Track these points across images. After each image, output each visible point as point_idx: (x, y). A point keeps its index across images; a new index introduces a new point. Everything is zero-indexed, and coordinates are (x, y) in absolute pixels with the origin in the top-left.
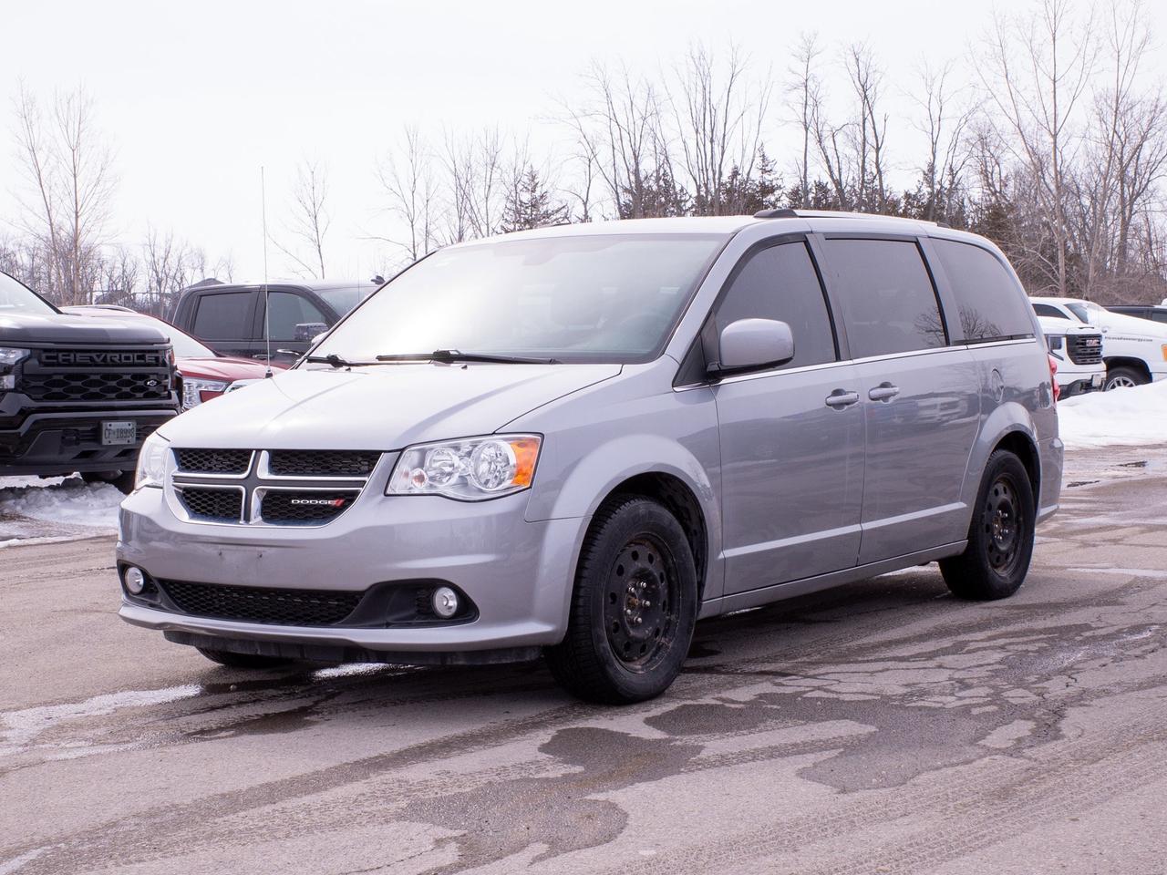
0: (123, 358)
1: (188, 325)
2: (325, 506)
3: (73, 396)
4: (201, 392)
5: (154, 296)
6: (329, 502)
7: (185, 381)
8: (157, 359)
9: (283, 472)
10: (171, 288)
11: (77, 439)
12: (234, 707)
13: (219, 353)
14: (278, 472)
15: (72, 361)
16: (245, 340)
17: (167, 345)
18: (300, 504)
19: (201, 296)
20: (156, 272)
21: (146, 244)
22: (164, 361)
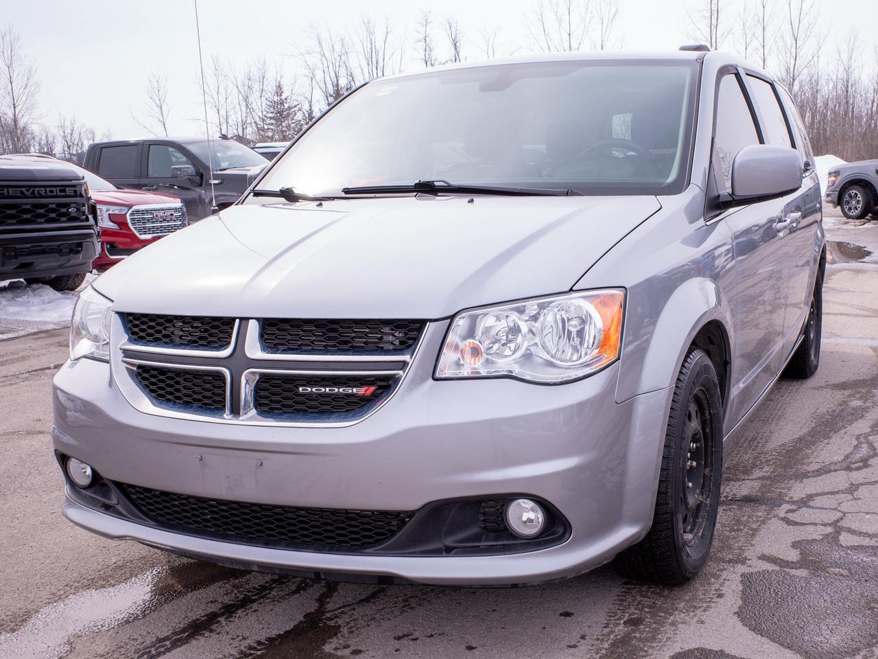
0: (48, 192)
1: (95, 168)
2: (348, 395)
3: (9, 221)
4: (109, 214)
5: (66, 155)
6: (355, 390)
7: (98, 206)
8: (75, 192)
9: (282, 348)
10: (76, 150)
11: (16, 254)
12: (222, 619)
13: (119, 187)
14: (274, 348)
15: (6, 194)
16: (136, 177)
17: (82, 181)
18: (311, 393)
19: (102, 148)
20: (67, 142)
21: (59, 126)
22: (81, 194)
